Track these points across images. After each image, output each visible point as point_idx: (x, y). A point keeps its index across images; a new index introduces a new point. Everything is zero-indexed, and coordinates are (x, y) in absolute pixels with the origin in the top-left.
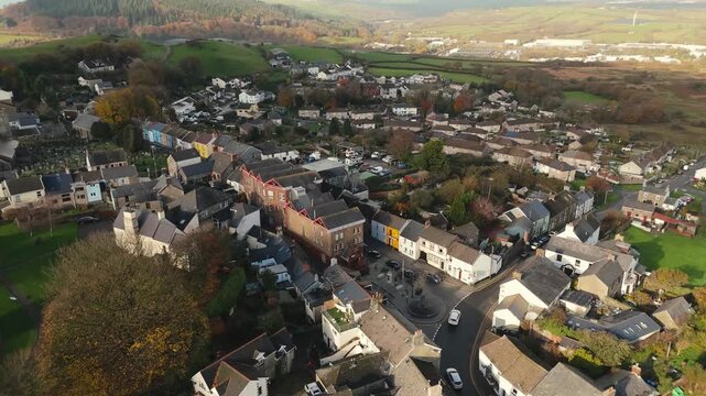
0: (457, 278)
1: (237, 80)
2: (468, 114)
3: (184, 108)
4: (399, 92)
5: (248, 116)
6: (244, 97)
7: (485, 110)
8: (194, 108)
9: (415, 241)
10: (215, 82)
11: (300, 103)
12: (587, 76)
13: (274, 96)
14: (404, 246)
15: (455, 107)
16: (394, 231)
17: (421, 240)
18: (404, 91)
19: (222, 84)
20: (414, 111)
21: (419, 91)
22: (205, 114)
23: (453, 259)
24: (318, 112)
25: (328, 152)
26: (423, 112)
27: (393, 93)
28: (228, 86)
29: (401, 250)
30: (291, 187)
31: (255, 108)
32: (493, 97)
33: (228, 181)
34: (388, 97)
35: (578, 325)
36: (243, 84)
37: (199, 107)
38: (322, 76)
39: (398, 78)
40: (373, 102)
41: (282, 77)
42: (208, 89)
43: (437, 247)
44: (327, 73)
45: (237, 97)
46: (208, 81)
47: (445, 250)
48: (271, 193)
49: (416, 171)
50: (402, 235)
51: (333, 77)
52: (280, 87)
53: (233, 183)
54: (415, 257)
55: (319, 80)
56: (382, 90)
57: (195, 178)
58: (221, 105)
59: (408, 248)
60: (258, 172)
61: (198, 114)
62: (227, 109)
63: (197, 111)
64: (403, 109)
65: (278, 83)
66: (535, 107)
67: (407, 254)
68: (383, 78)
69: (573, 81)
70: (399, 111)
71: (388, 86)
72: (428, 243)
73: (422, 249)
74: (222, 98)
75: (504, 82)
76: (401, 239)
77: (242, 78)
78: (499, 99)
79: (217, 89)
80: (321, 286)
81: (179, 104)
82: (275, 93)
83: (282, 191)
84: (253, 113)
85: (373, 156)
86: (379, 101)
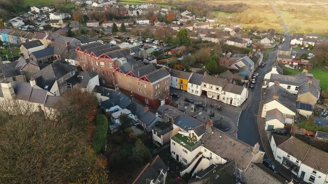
0: (229, 103)
1: (46, 8)
2: (175, 22)
3: (18, 23)
4: (138, 13)
5: (59, 27)
6: (52, 16)
7: (182, 20)
8: (23, 23)
9: (200, 85)
10: (33, 9)
11: (86, 19)
12: (218, 5)
13: (70, 16)
14: (191, 88)
15: (168, 19)
16: (184, 80)
17: (203, 84)
18: (140, 12)
19: (37, 10)
20: (147, 22)
21: (147, 12)
22: (31, 26)
23: (226, 92)
24: (98, 23)
25: (119, 41)
26: (152, 22)
27: (135, 13)
28: (41, 11)
29: (189, 91)
30: (116, 59)
31: (61, 22)
32: (184, 14)
33: (66, 60)
34: (132, 15)
35: (320, 123)
36: (50, 10)
37: (27, 23)
38: (95, 5)
39: (135, 6)
40: (125, 18)
41: (72, 6)
42: (29, 13)
43: (214, 87)
44: (98, 3)
45: (48, 17)
46: (29, 8)
47: (220, 88)
48: (102, 64)
49: (175, 48)
50: (190, 82)
51: (101, 5)
52: (73, 11)
53: (70, 61)
54: (199, 94)
55: (94, 7)
56: (129, 11)
57: (41, 59)
58: (39, 21)
59: (194, 90)
60: (91, 50)
61: (27, 27)
62: (43, 24)
63: (26, 25)
64: (142, 21)
65: (71, 9)
66: (204, 18)
67: (194, 93)
68: (128, 5)
69: (214, 7)
70: (140, 22)
71: (131, 9)
72: (208, 85)
73: (204, 89)
74: (39, 18)
75: (186, 7)
76: (189, 85)
77: (49, 6)
78: (186, 15)
79: (34, 13)
80: (161, 120)
81: (13, 21)
82: (70, 14)
83: (111, 61)
84: (60, 25)
85: (147, 41)
86: (129, 17)
